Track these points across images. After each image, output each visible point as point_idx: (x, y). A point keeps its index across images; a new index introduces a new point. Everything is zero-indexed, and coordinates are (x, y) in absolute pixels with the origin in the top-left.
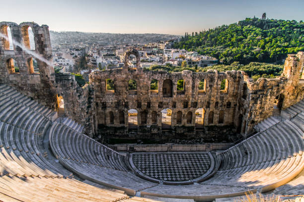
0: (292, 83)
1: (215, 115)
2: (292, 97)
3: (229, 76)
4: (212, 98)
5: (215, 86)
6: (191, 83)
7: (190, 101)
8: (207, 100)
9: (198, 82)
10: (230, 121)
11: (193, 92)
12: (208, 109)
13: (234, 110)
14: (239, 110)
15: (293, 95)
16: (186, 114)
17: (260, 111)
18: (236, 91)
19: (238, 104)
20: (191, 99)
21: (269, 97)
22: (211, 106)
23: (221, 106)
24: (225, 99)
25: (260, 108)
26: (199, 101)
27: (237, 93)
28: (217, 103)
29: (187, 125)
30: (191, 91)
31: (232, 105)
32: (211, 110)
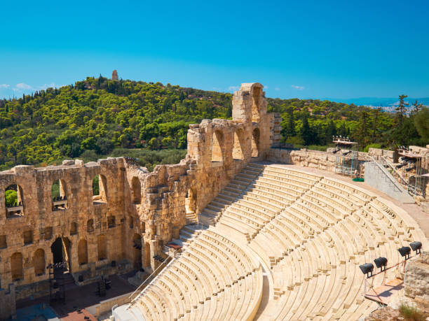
0: (204, 168)
1: (89, 246)
2: (207, 190)
3: (104, 169)
4: (80, 214)
5: (82, 190)
6: (35, 190)
7: (38, 227)
8: (71, 220)
9: (48, 187)
10: (119, 251)
11: (41, 208)
12: (75, 236)
13: (123, 229)
14: (132, 227)
15: (207, 186)
16: (32, 255)
17: (168, 220)
18: (120, 193)
19: (128, 217)
20: (38, 222)
21: (177, 195)
22: (80, 229)
23: (98, 227)
24: (103, 211)
25: (168, 215)
26: (56, 224)
27: (123, 198)
28: (90, 222)
29: (37, 279)
30: (36, 207)
31: (118, 221)
32: (81, 238)
